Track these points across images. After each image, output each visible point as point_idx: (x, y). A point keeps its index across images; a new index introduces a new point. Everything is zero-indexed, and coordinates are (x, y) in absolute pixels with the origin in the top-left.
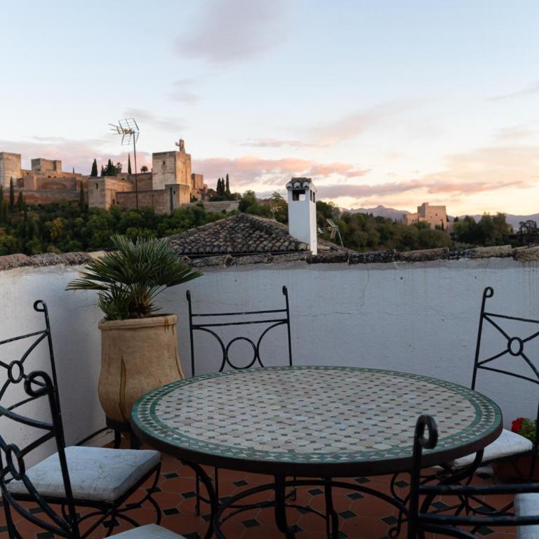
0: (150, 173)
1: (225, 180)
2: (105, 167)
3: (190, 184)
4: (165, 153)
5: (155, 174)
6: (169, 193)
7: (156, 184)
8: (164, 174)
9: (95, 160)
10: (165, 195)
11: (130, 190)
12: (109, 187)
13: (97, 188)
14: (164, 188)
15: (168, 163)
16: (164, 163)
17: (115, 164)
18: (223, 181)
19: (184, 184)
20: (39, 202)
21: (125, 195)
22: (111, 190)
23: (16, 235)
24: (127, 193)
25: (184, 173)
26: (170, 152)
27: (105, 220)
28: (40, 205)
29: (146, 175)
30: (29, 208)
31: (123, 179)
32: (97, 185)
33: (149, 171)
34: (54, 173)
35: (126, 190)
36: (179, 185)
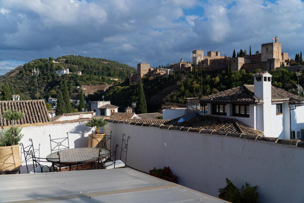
0: (260, 54)
1: (300, 54)
2: (239, 53)
3: (281, 58)
4: (268, 44)
5: (262, 54)
6: (269, 63)
7: (263, 59)
8: (267, 54)
9: (234, 50)
10: (267, 64)
11: (250, 63)
12: (240, 62)
13: (235, 62)
14: (267, 61)
15: (269, 49)
16: (267, 49)
17: (243, 51)
18: (299, 55)
19: (278, 58)
20: (210, 70)
21: (247, 65)
22: (241, 63)
23: (200, 84)
24: (248, 64)
25: (278, 52)
26: (271, 43)
27: (238, 77)
28: (210, 71)
29: (258, 55)
30: (206, 73)
31: (247, 58)
32: (235, 61)
33: (260, 53)
34: (217, 57)
35: (248, 63)
36: (274, 59)
